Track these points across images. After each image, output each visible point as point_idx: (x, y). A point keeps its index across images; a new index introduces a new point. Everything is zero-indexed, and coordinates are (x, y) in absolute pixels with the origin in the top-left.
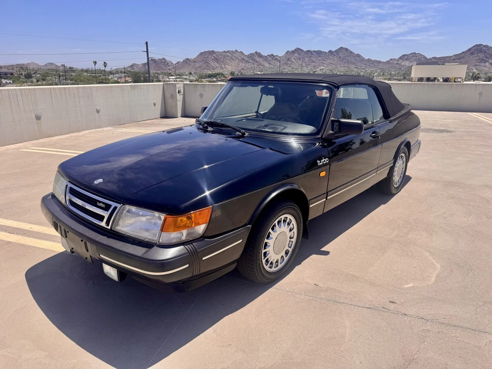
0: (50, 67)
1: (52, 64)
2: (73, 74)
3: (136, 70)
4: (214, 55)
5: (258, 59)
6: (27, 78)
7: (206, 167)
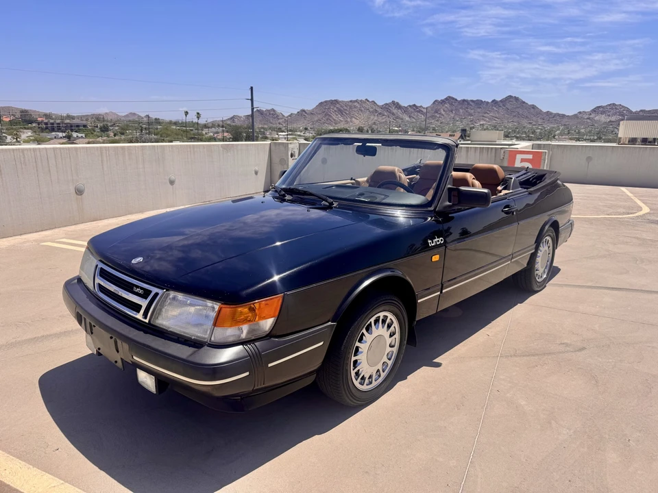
0: (131, 118)
1: (134, 114)
2: (159, 127)
3: (237, 123)
4: (338, 106)
5: (395, 111)
6: (102, 131)
7: (278, 244)
